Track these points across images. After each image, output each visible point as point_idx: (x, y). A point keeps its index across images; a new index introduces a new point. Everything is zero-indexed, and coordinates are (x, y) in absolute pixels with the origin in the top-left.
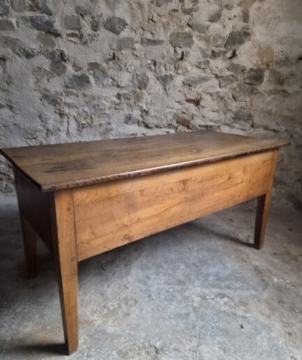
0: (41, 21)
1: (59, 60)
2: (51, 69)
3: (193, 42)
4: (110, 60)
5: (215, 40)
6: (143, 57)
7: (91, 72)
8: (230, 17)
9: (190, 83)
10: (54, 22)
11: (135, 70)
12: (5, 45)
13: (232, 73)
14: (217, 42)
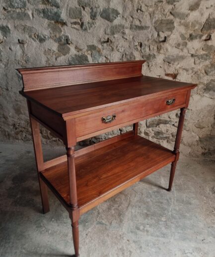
0: (51, 12)
1: (65, 43)
2: (58, 51)
3: (174, 27)
4: (104, 42)
5: (193, 25)
6: (131, 40)
7: (89, 52)
8: (207, 6)
9: (169, 61)
10: (61, 13)
11: (124, 50)
12: (23, 32)
13: (206, 53)
14: (195, 27)
